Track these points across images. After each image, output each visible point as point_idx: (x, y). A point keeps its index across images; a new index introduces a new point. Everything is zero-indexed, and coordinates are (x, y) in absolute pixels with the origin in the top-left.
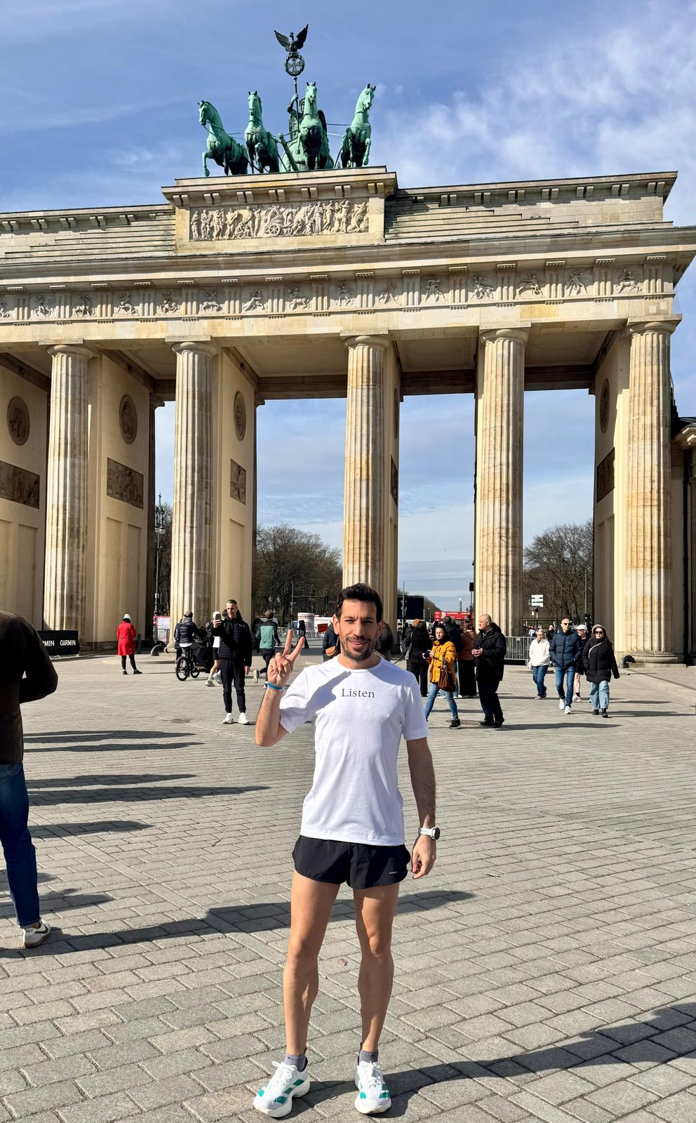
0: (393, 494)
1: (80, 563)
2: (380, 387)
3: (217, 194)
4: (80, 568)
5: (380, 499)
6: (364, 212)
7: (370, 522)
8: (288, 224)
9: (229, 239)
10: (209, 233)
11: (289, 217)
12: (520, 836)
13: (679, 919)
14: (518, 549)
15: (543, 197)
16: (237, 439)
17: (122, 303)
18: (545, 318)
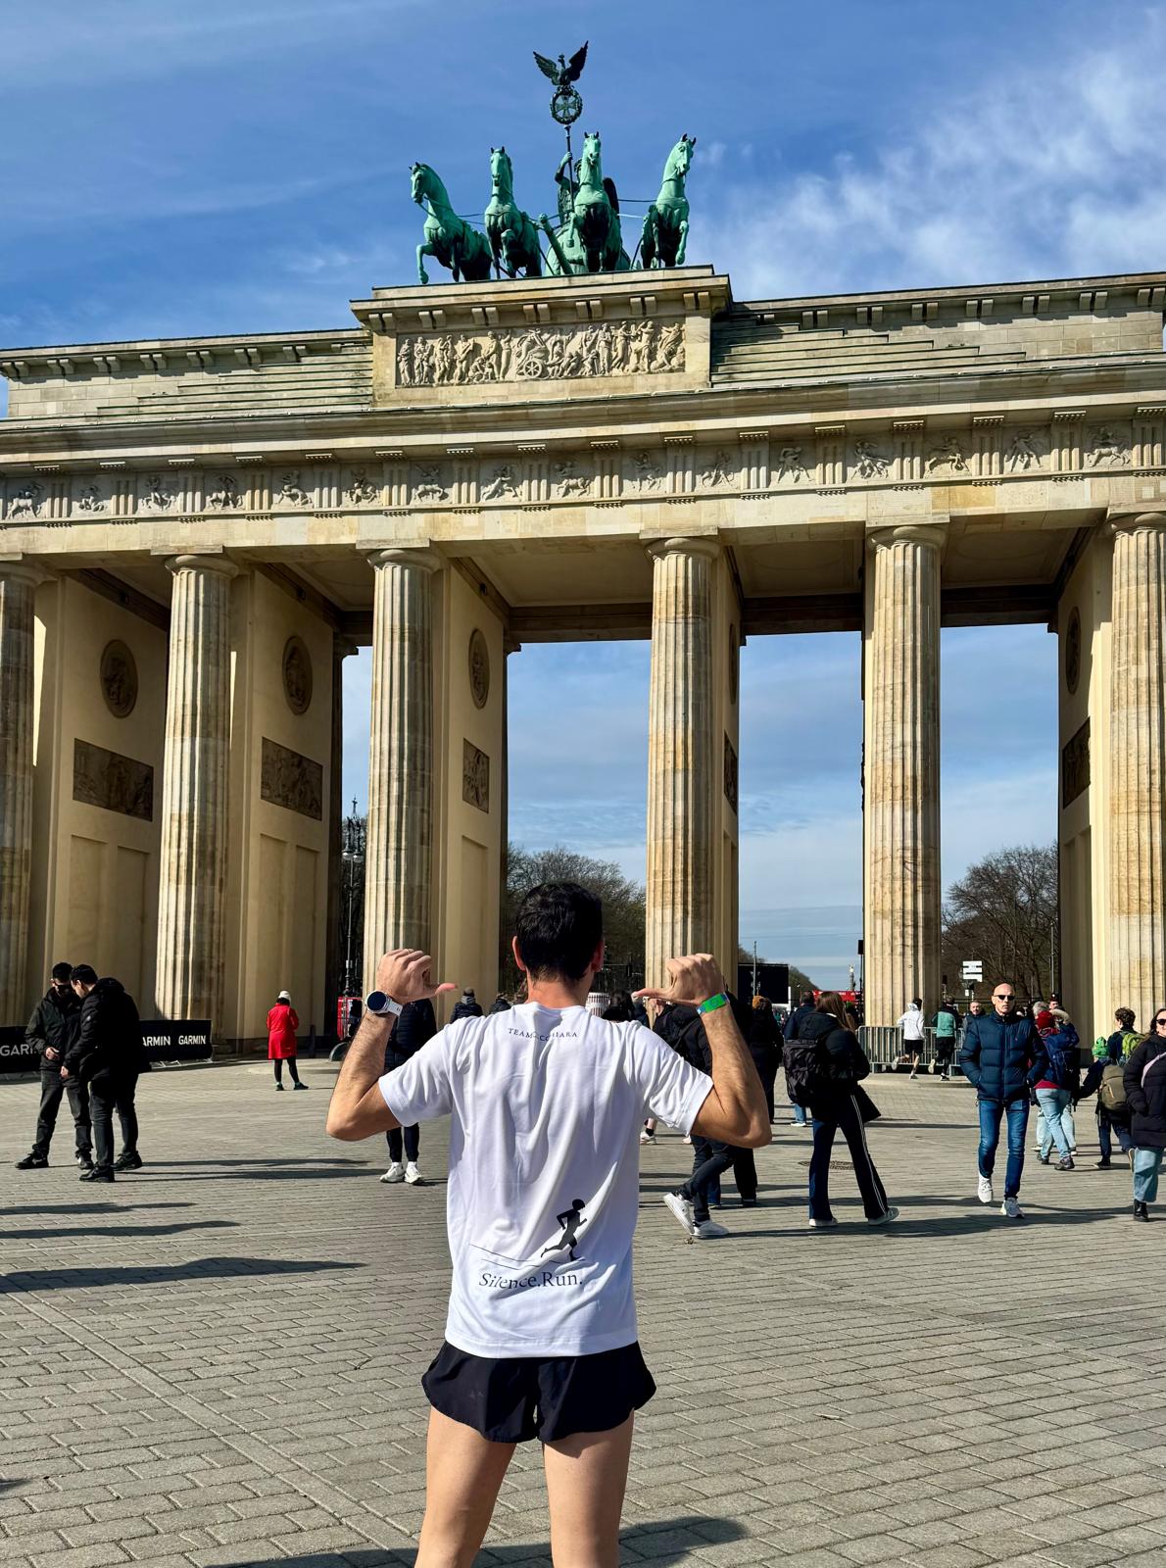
0: (728, 796)
1: (216, 909)
2: (705, 620)
3: (441, 312)
4: (216, 917)
5: (707, 802)
6: (678, 340)
7: (690, 840)
8: (556, 359)
9: (459, 385)
10: (427, 376)
11: (557, 348)
12: (889, 1350)
13: (1143, 1490)
14: (933, 884)
15: (968, 314)
16: (473, 705)
17: (286, 487)
18: (972, 509)
